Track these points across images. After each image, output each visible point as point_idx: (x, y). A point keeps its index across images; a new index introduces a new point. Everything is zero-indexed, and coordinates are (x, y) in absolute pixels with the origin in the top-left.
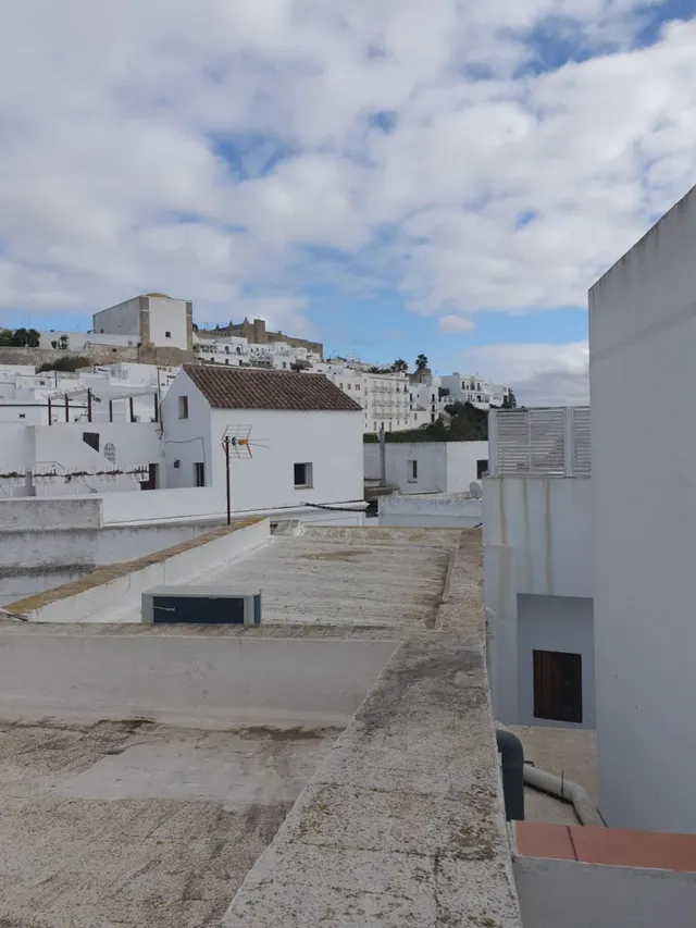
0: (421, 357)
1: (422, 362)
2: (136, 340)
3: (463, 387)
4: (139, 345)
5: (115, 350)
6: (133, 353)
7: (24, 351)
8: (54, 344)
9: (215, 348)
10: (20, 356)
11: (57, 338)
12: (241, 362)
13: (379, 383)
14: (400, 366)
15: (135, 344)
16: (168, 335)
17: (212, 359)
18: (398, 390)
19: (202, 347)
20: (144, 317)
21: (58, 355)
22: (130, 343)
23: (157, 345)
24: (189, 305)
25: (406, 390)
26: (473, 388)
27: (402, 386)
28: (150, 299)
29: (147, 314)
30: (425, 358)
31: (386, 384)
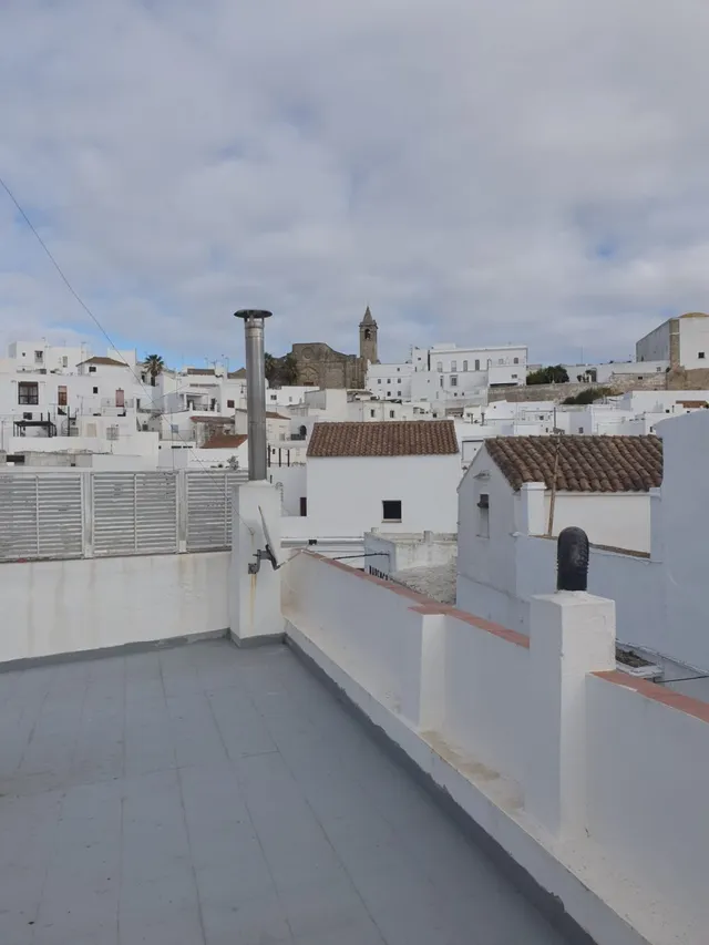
2: (664, 364)
4: (668, 370)
5: (640, 378)
6: (661, 379)
7: (551, 387)
8: (579, 378)
10: (548, 392)
11: (582, 371)
15: (663, 370)
16: (701, 355)
20: (674, 341)
21: (583, 388)
22: (659, 369)
23: (689, 367)
28: (681, 320)
29: (678, 337)
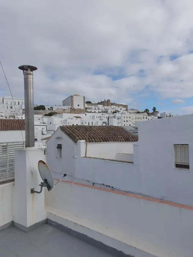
0: (154, 108)
1: (154, 109)
2: (70, 107)
3: (167, 116)
4: (71, 108)
5: (64, 110)
6: (69, 111)
7: (41, 111)
8: (48, 109)
9: (92, 108)
10: (40, 112)
11: (49, 107)
12: (99, 111)
13: (137, 116)
14: (147, 111)
15: (70, 108)
16: (78, 105)
17: (91, 111)
18: (144, 118)
19: (88, 108)
20: (72, 101)
21: (50, 112)
22: (69, 108)
23: (75, 108)
24: (84, 97)
25: (146, 118)
26: (170, 116)
27: (145, 117)
28: (74, 96)
30: (155, 108)
31: (139, 116)
